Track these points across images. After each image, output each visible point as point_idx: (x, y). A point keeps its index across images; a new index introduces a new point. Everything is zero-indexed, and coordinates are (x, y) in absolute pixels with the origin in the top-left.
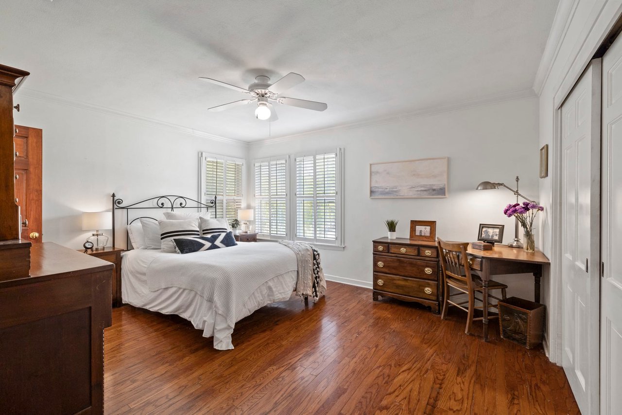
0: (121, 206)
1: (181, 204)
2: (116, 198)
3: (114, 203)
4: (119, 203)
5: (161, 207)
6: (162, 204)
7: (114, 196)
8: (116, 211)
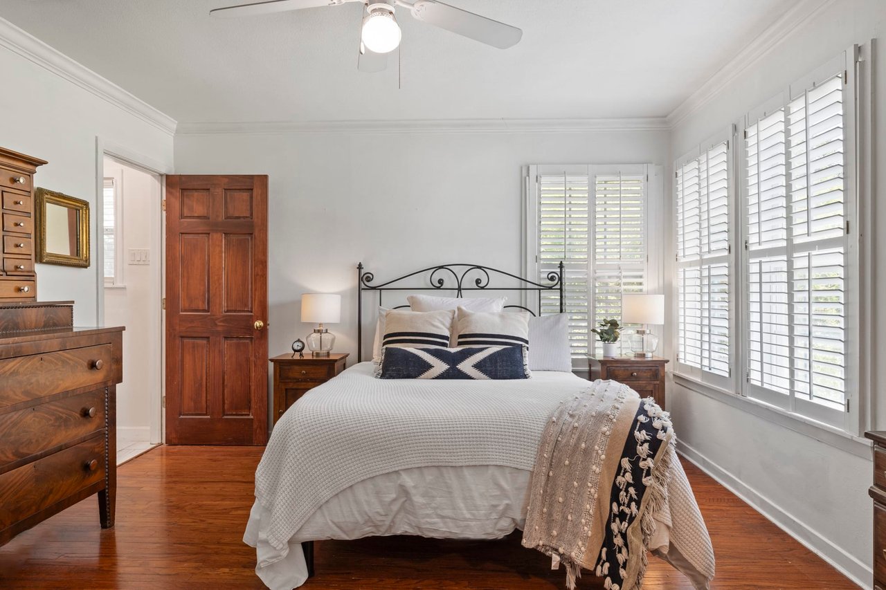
0: (370, 284)
1: (478, 282)
2: (363, 272)
3: (361, 279)
4: (369, 279)
5: (438, 288)
6: (441, 282)
7: (360, 267)
8: (363, 293)
